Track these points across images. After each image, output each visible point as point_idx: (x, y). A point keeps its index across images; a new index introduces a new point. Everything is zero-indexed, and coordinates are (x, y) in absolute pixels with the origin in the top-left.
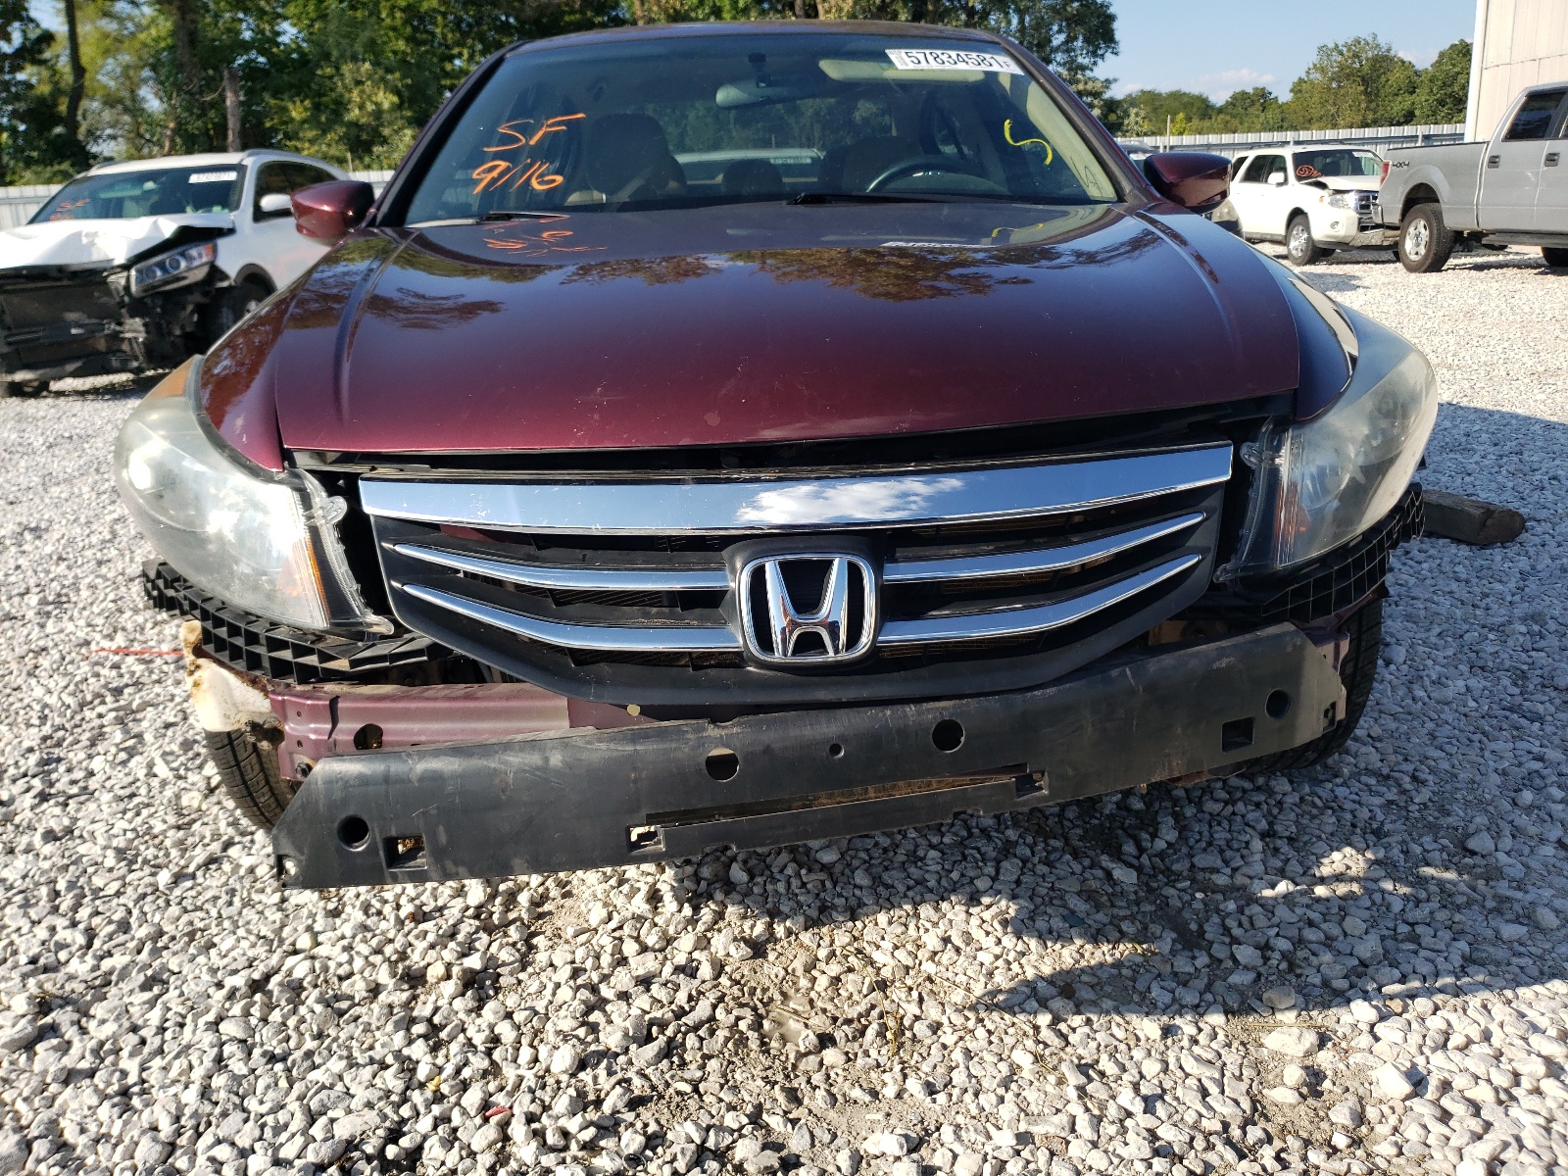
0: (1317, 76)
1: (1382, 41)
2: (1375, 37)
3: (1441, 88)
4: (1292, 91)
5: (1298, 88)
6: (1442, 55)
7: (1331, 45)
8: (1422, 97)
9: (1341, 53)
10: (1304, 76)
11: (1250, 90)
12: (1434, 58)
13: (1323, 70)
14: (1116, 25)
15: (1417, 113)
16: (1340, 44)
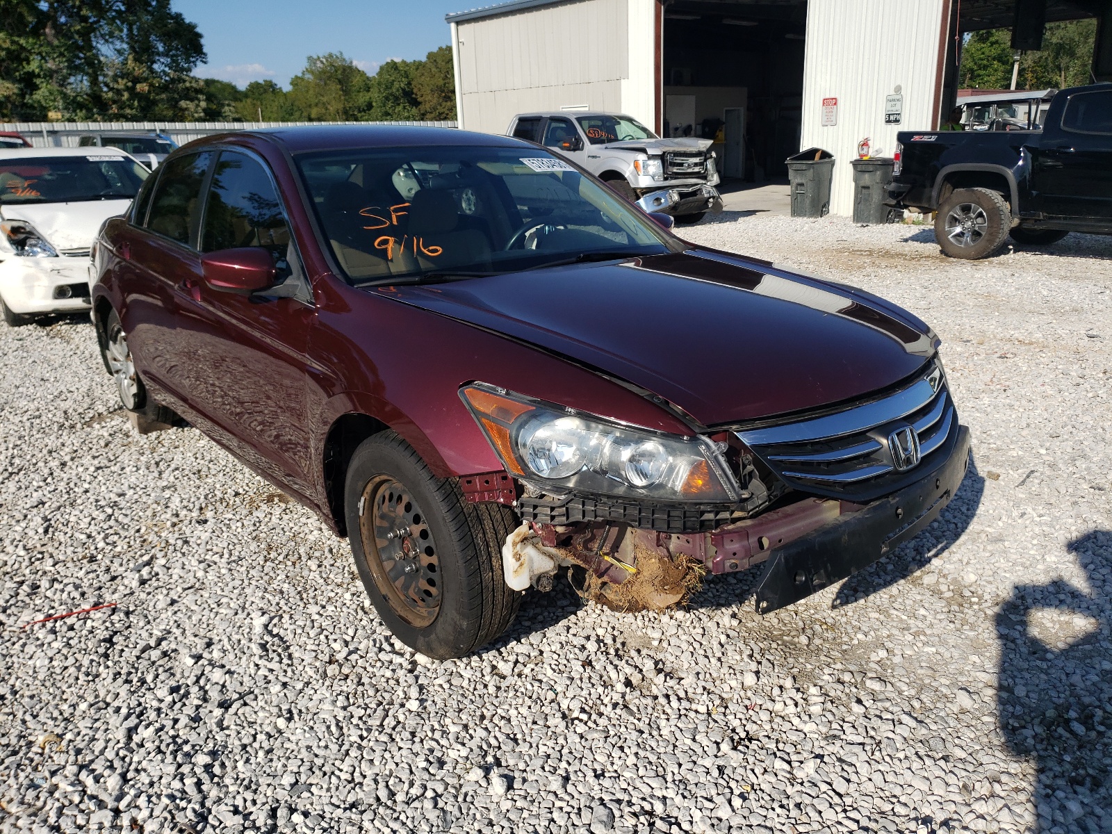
0: (308, 76)
1: (346, 56)
2: (341, 53)
3: (385, 90)
4: (291, 84)
5: (296, 82)
6: (382, 68)
7: (315, 57)
8: (375, 95)
9: (322, 62)
10: (300, 75)
11: (261, 81)
12: (378, 70)
13: (312, 72)
14: (203, 41)
15: (374, 104)
16: (321, 56)
